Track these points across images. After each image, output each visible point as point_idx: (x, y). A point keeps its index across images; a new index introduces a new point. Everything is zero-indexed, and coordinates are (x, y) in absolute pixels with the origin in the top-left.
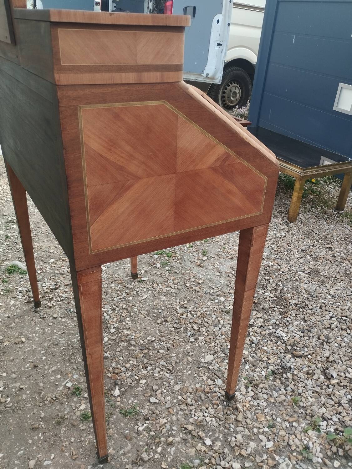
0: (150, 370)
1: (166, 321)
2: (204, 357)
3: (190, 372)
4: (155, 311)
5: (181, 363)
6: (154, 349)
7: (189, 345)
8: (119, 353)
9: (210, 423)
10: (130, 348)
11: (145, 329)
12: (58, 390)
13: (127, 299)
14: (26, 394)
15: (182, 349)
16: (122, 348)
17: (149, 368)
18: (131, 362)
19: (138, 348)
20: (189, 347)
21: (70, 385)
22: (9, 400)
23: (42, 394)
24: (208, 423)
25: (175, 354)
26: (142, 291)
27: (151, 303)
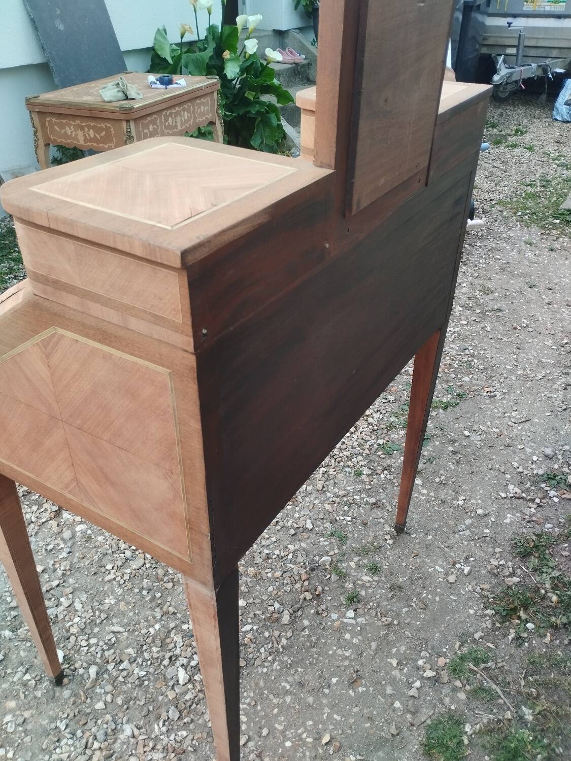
12: (366, 620)
14: (398, 650)
21: (351, 614)
22: (421, 662)
23: (385, 633)
26: (101, 643)
27: (131, 614)
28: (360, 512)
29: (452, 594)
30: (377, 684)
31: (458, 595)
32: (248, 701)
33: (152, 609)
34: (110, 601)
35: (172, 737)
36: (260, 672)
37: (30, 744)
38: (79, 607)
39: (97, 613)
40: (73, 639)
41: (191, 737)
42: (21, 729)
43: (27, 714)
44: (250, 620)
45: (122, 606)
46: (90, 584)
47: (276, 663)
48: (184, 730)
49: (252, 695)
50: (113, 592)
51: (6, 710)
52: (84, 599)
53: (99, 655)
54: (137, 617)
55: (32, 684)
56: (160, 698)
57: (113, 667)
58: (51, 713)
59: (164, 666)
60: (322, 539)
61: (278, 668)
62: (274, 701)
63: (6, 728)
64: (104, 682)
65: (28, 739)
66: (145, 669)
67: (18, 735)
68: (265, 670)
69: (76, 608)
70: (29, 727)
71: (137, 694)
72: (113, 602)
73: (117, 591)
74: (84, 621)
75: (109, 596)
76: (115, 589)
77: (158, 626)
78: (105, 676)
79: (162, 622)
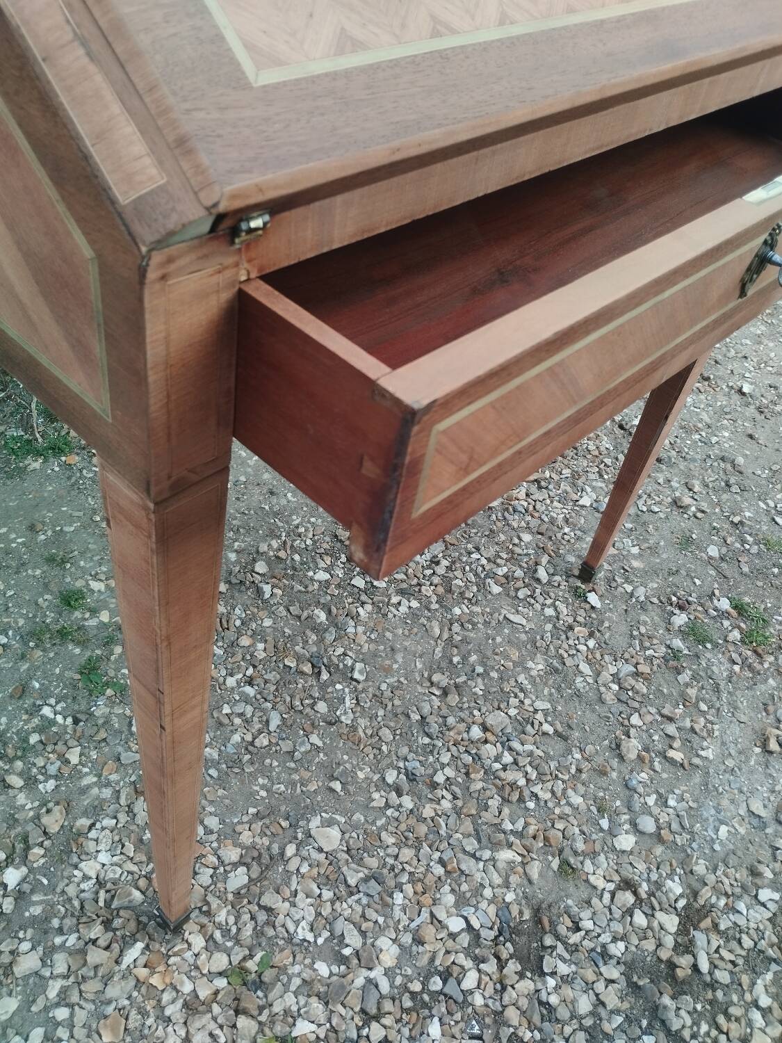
0: (242, 694)
1: (445, 692)
2: (329, 823)
3: (263, 793)
4: (473, 658)
5: (293, 765)
6: (323, 687)
7: (371, 775)
8: (285, 613)
9: (76, 872)
10: (308, 632)
11: (393, 650)
13: (489, 580)
15: (346, 757)
16: (305, 614)
17: (250, 691)
18: (261, 646)
19: (315, 649)
20: (361, 775)
24: (76, 867)
25: (320, 744)
26: (538, 606)
27: (499, 639)
33: (465, 640)
34: (537, 666)
38: (585, 667)
40: (581, 620)
45: (515, 655)
46: (575, 708)
50: (532, 680)
52: (579, 679)
53: (538, 591)
54: (489, 632)
55: (619, 579)
57: (516, 573)
59: (446, 560)
63: (632, 542)
66: (472, 560)
71: (480, 540)
72: (530, 664)
73: (526, 682)
74: (571, 642)
75: (539, 676)
76: (529, 687)
77: (457, 611)
78: (525, 565)
79: (449, 616)
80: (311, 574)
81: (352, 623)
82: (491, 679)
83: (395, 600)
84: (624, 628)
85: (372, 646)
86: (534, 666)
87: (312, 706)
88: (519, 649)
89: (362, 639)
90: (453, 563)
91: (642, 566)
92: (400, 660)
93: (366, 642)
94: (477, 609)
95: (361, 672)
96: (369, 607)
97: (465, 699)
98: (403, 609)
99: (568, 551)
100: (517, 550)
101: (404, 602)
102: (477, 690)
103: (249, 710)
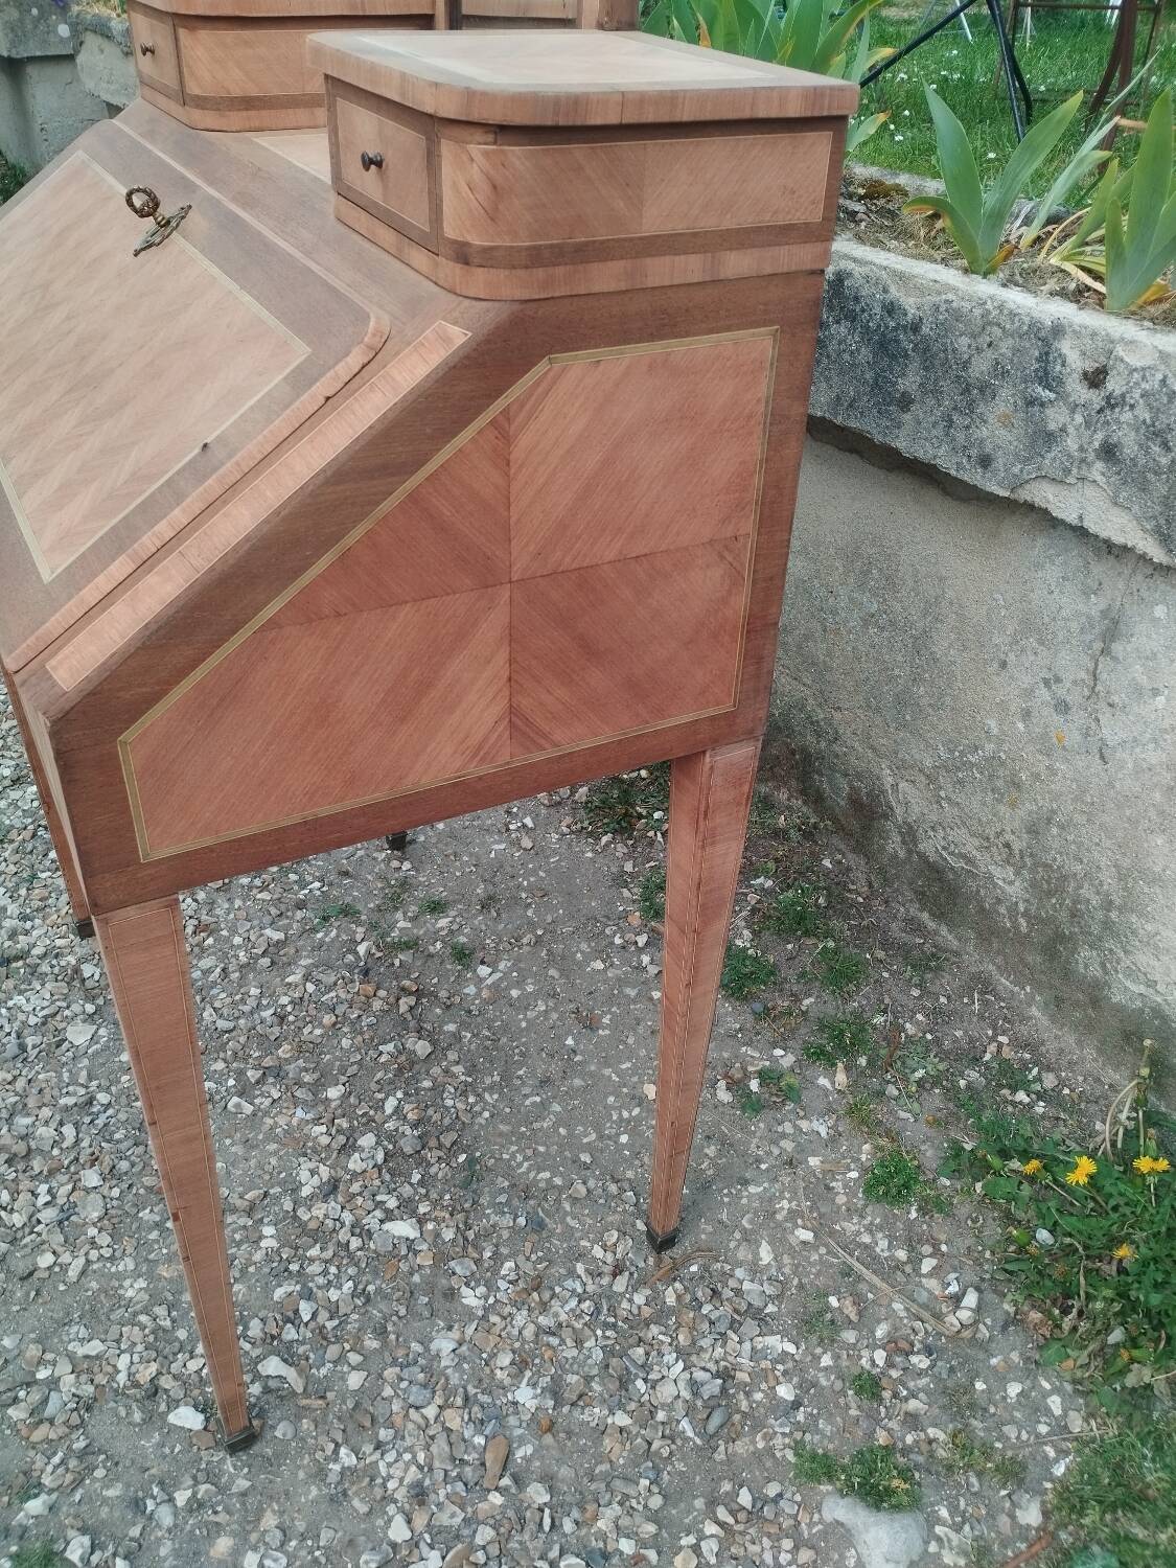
28: (319, 867)
29: (548, 857)
30: (611, 999)
31: (555, 852)
32: (519, 1158)
34: (133, 1289)
35: (503, 1285)
36: (483, 1122)
37: (340, 1534)
38: (94, 1348)
39: (143, 1318)
40: (166, 1382)
41: (521, 1259)
42: (293, 1543)
43: (270, 1521)
44: (380, 1096)
45: (166, 1271)
46: (52, 1311)
47: (487, 1096)
48: (502, 1264)
49: (514, 1148)
50: (120, 1276)
51: (226, 1561)
52: (83, 1333)
55: (206, 1491)
56: (416, 1278)
57: (293, 1331)
58: (301, 1475)
59: (359, 1249)
60: (320, 935)
61: (496, 1096)
62: (545, 1125)
64: (312, 1356)
65: (325, 1536)
66: (343, 1280)
67: (303, 1553)
68: (486, 1114)
69: (94, 1353)
70: (301, 1526)
71: (380, 1311)
72: (141, 1283)
73: (121, 1268)
74: (140, 1348)
75: (121, 1286)
76: (113, 1269)
77: (268, 1231)
78: (301, 1350)
79: (266, 1220)
80: (400, 1095)
81: (309, 1116)
82: (150, 1230)
83: (325, 1172)
84: (120, 1448)
85: (267, 1127)
86: (136, 1286)
87: (225, 1060)
88: (170, 1280)
89: (282, 1120)
90: (351, 1256)
91: (212, 1553)
92: (233, 1149)
93: (276, 1123)
94: (258, 1256)
95: (238, 1106)
96: (325, 1140)
97: (142, 1191)
98: (304, 1176)
99: (303, 1439)
100: (333, 1351)
101: (316, 1181)
102: (147, 1211)
103: (247, 1008)
